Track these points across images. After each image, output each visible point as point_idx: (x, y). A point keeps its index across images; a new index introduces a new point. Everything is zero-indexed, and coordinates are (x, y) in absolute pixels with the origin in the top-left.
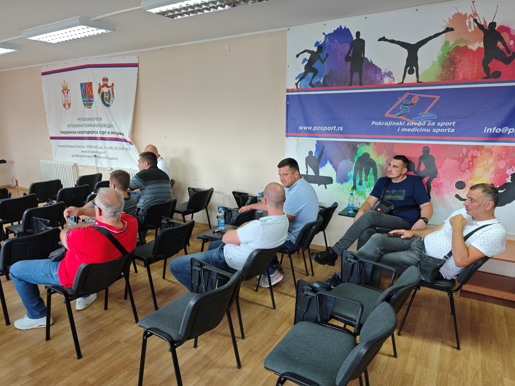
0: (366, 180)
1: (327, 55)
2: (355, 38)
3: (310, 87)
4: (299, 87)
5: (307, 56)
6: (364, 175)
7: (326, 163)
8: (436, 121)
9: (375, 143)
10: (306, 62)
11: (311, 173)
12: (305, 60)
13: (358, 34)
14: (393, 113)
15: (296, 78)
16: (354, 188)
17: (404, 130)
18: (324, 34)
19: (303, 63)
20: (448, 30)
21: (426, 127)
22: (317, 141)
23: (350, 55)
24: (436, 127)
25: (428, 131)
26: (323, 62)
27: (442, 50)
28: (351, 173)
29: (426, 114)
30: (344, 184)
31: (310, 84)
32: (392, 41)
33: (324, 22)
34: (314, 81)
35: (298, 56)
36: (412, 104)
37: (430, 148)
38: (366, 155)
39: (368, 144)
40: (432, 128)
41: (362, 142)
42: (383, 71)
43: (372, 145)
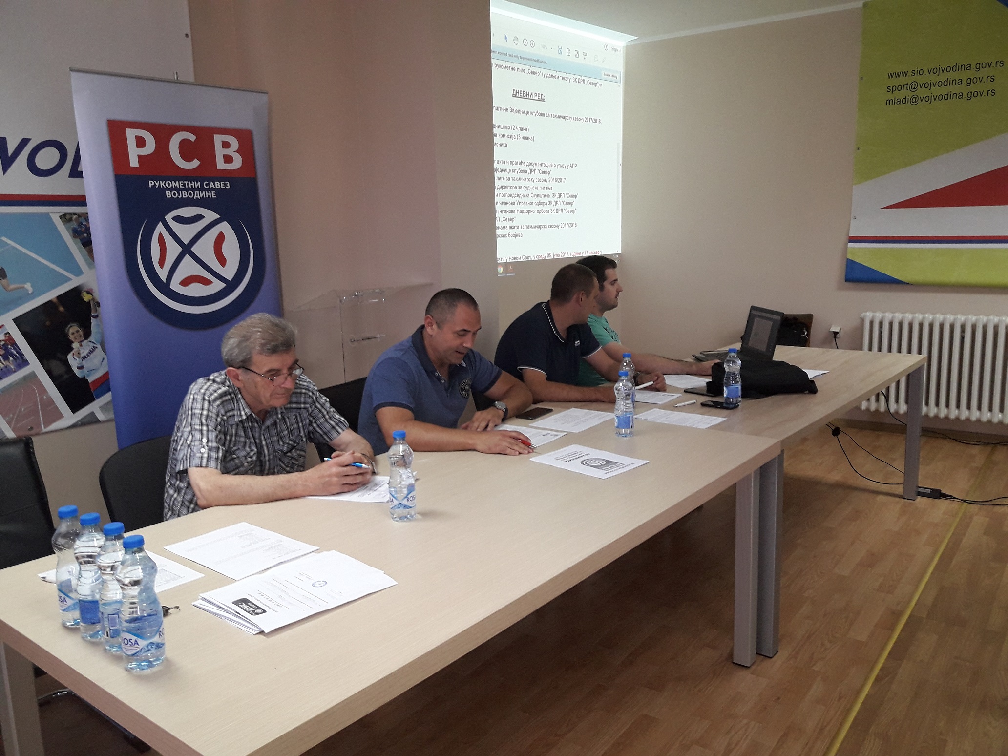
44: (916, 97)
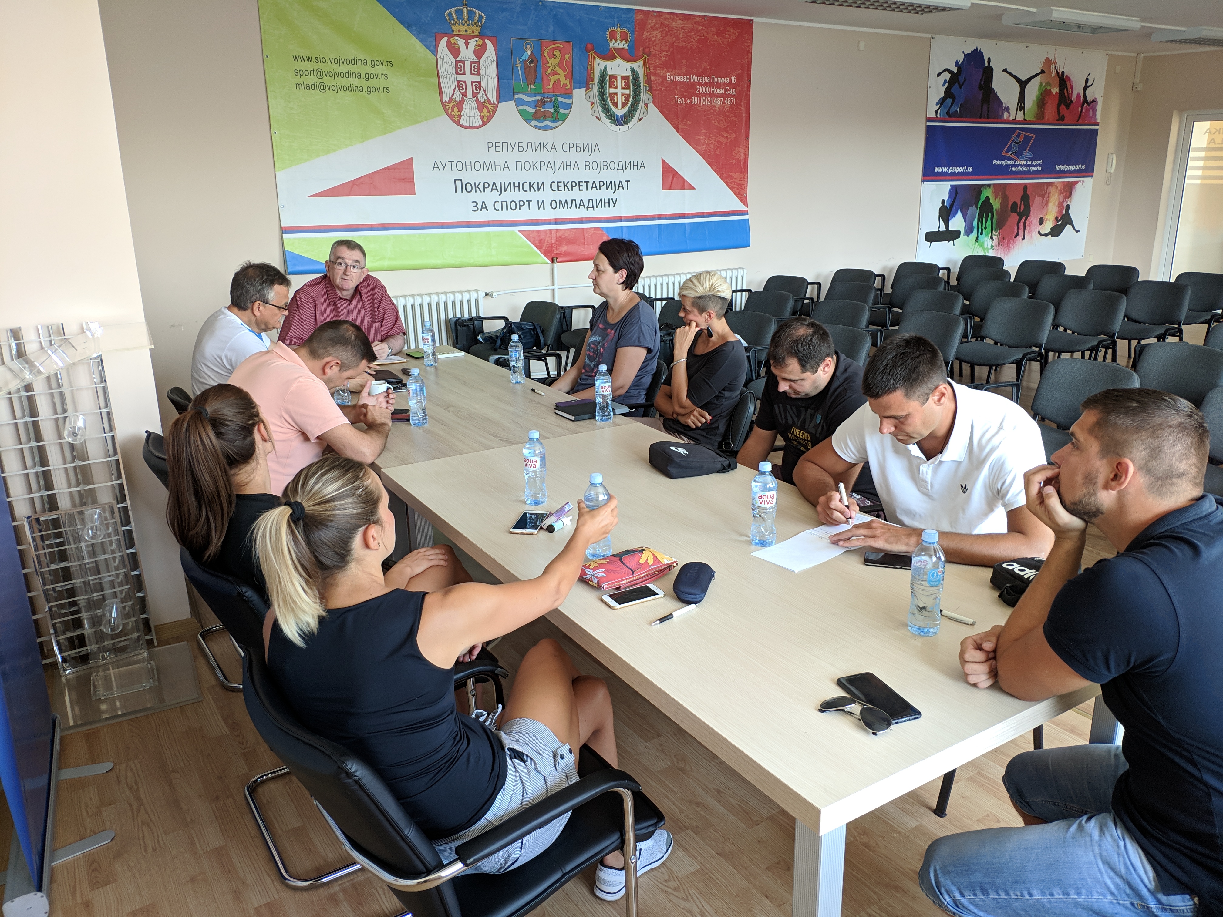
0: (985, 228)
1: (965, 80)
2: (987, 64)
3: (947, 117)
4: (938, 116)
5: (947, 76)
6: (984, 223)
7: (956, 213)
8: (1032, 159)
9: (994, 184)
10: (947, 85)
11: (943, 228)
12: (945, 81)
13: (989, 59)
14: (1008, 151)
15: (937, 104)
16: (977, 239)
17: (1014, 169)
18: (963, 52)
19: (943, 85)
20: (1042, 72)
21: (1026, 166)
22: (951, 186)
23: (982, 83)
24: (1032, 166)
25: (1027, 169)
26: (960, 87)
27: (1039, 90)
28: (975, 222)
29: (1027, 153)
30: (970, 236)
31: (948, 113)
32: (1011, 74)
33: (965, 39)
34: (953, 110)
35: (939, 75)
36: (1020, 142)
37: (1028, 186)
38: (987, 198)
39: (989, 185)
40: (1029, 166)
41: (985, 185)
42: (1004, 105)
43: (992, 187)
44: (323, 84)
